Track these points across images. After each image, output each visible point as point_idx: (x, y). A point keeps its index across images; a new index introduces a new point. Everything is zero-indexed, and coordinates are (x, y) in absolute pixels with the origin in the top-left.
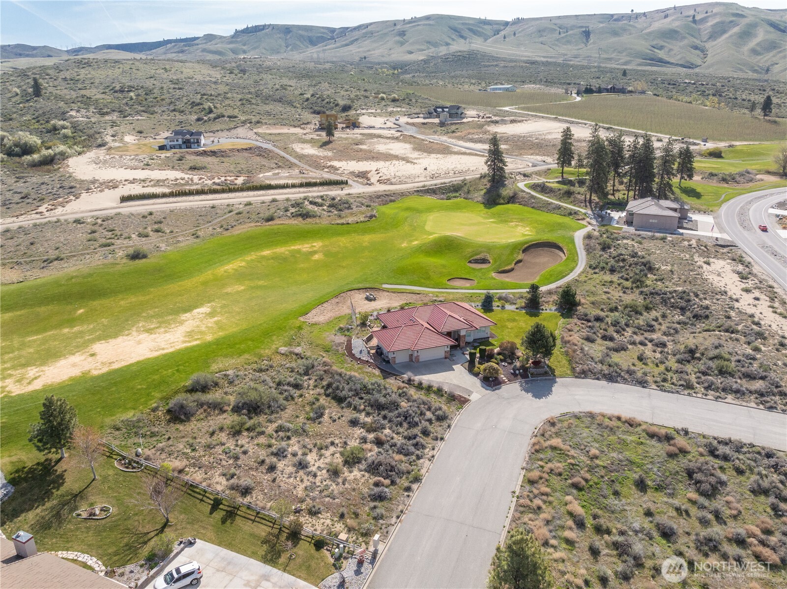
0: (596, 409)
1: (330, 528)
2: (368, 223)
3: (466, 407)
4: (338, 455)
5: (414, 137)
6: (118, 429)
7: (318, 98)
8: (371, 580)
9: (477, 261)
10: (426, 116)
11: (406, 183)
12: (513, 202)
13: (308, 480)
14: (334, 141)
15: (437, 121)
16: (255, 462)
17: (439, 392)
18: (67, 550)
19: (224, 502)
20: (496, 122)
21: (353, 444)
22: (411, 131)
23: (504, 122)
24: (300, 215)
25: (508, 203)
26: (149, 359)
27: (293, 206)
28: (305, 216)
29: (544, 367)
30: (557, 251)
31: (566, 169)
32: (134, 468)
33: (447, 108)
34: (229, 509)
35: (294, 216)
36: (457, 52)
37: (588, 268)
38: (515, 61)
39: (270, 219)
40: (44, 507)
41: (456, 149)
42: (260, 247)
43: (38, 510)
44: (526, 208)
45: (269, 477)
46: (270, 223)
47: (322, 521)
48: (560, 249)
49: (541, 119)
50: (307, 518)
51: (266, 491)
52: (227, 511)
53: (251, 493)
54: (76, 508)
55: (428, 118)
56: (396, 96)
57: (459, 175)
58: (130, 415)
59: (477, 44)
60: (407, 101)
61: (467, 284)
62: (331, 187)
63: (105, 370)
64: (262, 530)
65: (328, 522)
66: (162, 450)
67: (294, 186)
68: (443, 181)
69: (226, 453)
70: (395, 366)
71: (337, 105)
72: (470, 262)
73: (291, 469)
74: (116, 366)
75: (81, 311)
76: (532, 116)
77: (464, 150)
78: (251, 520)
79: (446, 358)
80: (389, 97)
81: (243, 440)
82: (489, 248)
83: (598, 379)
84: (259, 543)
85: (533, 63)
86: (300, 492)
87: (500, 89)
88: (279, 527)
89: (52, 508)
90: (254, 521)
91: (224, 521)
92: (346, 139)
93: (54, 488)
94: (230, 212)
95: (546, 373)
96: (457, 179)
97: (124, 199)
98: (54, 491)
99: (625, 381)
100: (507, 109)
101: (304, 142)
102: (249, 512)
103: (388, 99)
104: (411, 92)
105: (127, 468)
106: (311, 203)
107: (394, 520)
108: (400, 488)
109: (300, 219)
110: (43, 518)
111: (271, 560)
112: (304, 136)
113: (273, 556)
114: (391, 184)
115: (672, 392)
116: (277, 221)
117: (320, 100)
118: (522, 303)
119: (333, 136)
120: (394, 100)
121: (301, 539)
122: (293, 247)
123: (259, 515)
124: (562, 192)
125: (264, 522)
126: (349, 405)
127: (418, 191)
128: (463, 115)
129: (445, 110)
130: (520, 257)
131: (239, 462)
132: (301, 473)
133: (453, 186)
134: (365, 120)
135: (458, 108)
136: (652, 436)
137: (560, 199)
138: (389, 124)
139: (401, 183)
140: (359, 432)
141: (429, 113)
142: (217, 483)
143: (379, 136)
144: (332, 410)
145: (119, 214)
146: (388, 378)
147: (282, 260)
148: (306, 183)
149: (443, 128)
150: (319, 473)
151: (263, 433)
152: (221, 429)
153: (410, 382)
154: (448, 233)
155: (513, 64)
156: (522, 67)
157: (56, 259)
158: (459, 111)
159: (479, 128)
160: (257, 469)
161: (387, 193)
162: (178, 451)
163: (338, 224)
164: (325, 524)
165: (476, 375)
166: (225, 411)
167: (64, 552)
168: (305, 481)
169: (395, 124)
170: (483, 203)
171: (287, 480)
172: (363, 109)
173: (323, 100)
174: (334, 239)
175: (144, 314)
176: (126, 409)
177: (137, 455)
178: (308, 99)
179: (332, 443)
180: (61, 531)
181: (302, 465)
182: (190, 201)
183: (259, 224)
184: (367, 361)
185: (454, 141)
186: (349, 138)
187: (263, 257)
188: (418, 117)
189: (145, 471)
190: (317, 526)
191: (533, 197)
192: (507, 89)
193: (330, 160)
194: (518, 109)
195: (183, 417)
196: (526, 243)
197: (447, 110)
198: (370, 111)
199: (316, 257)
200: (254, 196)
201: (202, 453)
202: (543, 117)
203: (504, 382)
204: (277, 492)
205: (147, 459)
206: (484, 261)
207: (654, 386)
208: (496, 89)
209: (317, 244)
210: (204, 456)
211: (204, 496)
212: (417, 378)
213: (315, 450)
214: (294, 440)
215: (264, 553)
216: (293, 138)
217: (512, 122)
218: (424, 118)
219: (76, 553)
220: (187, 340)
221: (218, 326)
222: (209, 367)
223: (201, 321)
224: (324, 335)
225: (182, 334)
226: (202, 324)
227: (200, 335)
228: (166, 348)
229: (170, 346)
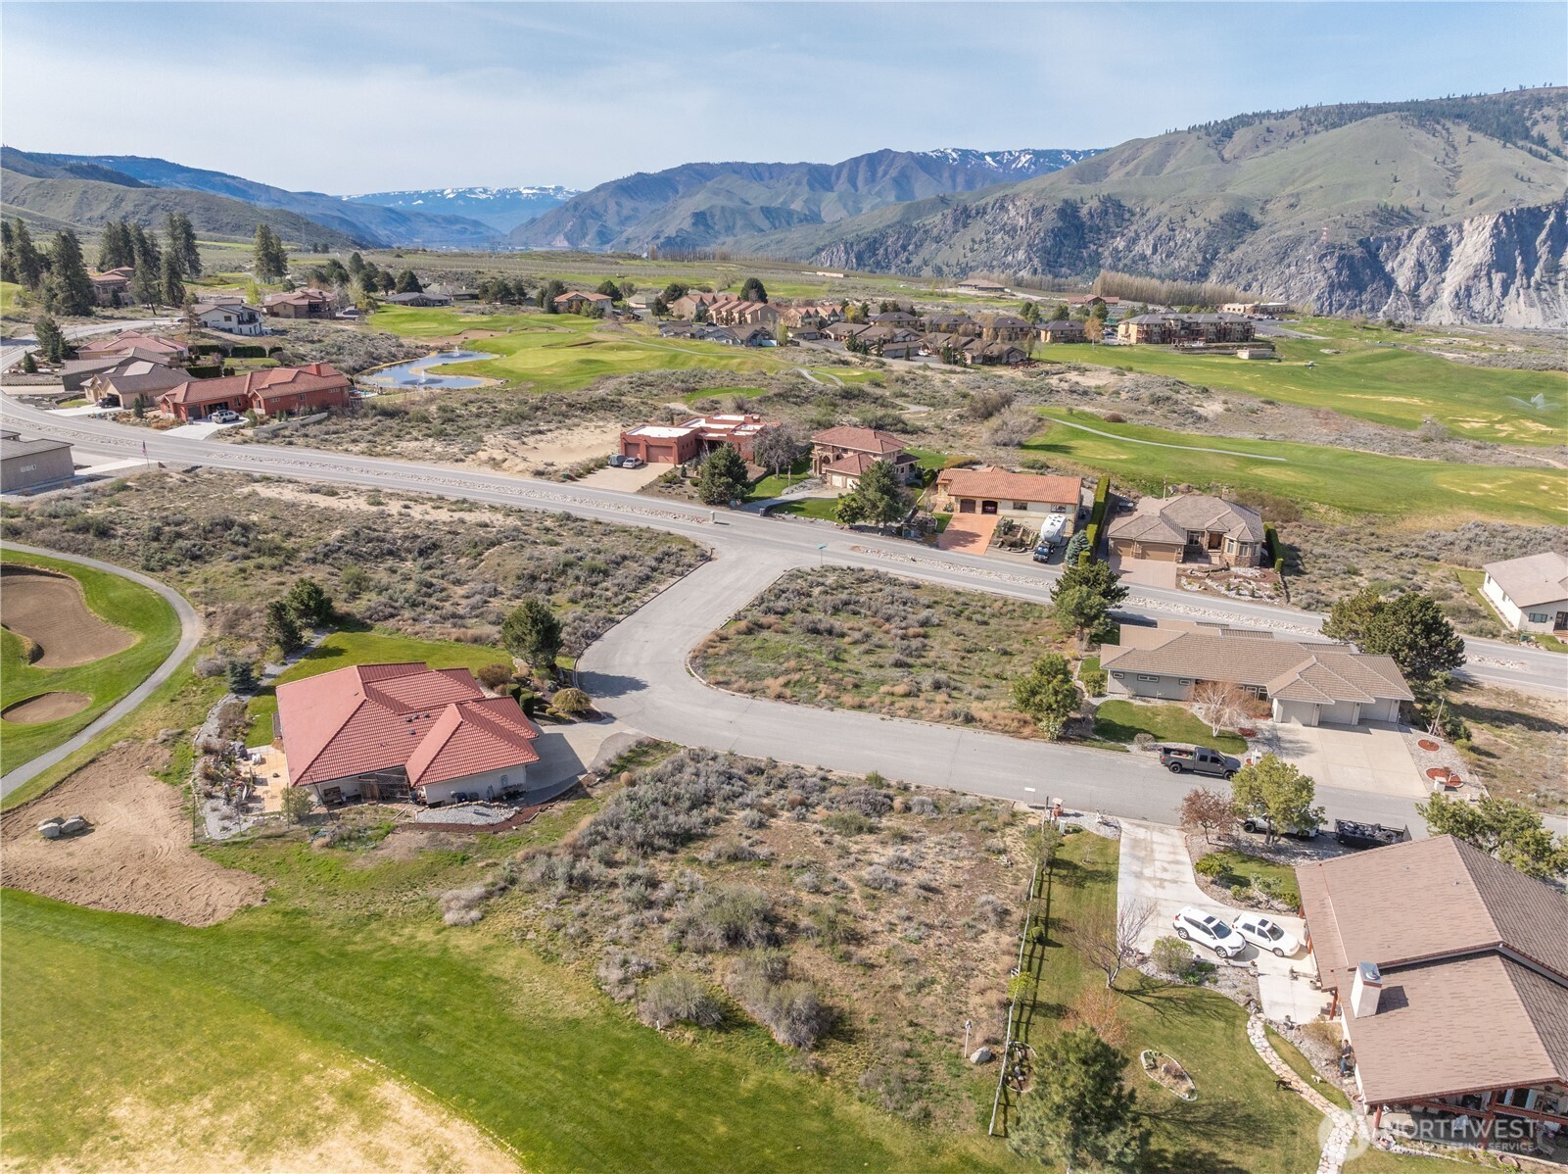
3: (670, 740)
4: (854, 838)
13: (934, 858)
16: (926, 905)
18: (1267, 1067)
32: (1025, 1058)
40: (1216, 1150)
43: (1229, 1156)
52: (1047, 927)
54: (1179, 1103)
64: (1058, 890)
65: (1008, 839)
69: (921, 938)
73: (919, 872)
81: (871, 926)
84: (1084, 891)
86: (966, 862)
88: (1046, 876)
89: (1207, 1136)
90: (1049, 900)
93: (1165, 1159)
98: (1169, 1156)
102: (1034, 906)
110: (1238, 1140)
111: (1106, 876)
113: (1098, 876)
123: (1036, 895)
125: (1045, 890)
131: (937, 921)
140: (782, 821)
150: (911, 850)
164: (1014, 841)
165: (570, 721)
167: (1273, 1067)
168: (938, 860)
171: (947, 874)
177: (989, 1058)
180: (1241, 1097)
190: (1022, 847)
204: (980, 881)
211: (1031, 956)
215: (1101, 884)
219: (1262, 1054)
220: (357, 1122)
221: (217, 1082)
222: (574, 1023)
223: (134, 1150)
224: (370, 867)
225: (275, 1162)
226: (179, 1135)
227: (309, 1103)
228: (430, 1152)
229: (415, 1148)
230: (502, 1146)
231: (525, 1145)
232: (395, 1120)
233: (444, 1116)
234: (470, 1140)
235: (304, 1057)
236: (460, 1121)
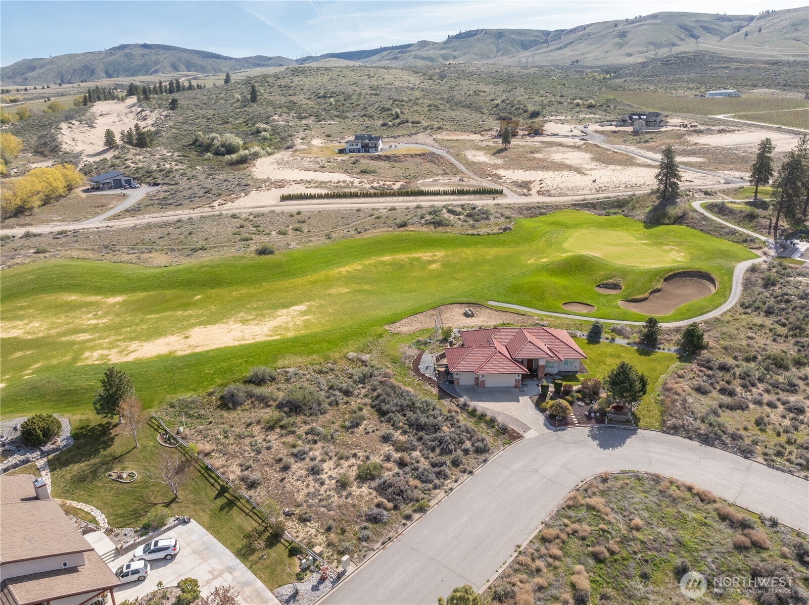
0: (665, 472)
1: (312, 538)
2: (501, 235)
3: (517, 444)
4: (355, 468)
5: (598, 147)
6: (173, 406)
7: (508, 104)
8: (325, 600)
9: (607, 286)
10: (619, 123)
11: (566, 195)
12: (680, 223)
13: (314, 487)
14: (510, 148)
15: (630, 129)
16: (273, 458)
17: (492, 422)
18: (87, 503)
19: (230, 491)
20: (701, 132)
21: (376, 459)
22: (598, 140)
23: (709, 132)
24: (433, 223)
25: (674, 223)
26: (228, 347)
27: (430, 214)
28: (438, 224)
29: (627, 414)
30: (707, 283)
31: (761, 188)
32: (170, 443)
33: (644, 115)
34: (231, 498)
35: (428, 223)
36: (681, 53)
37: (738, 307)
38: (752, 62)
39: (404, 225)
40: (88, 463)
41: (642, 160)
42: (382, 252)
43: (83, 465)
44: (693, 230)
45: (279, 476)
46: (402, 229)
47: (308, 529)
48: (712, 281)
49: (760, 129)
50: (295, 523)
51: (270, 488)
52: (229, 500)
53: (256, 487)
54: (111, 469)
55: (621, 126)
56: (593, 102)
57: (630, 189)
58: (187, 396)
59: (708, 44)
60: (604, 107)
61: (585, 310)
62: (483, 196)
63: (188, 352)
64: (250, 525)
65: (313, 532)
66: (201, 432)
67: (445, 193)
68: (607, 195)
69: (252, 446)
70: (457, 387)
71: (526, 111)
72: (599, 286)
73: (303, 472)
74: (198, 350)
75: (199, 297)
76: (749, 125)
77: (649, 162)
78: (245, 513)
79: (516, 387)
80: (586, 103)
81: (272, 437)
82: (624, 273)
83: (690, 438)
84: (242, 536)
85: (775, 63)
86: (301, 497)
87: (721, 94)
88: (266, 525)
89: (94, 465)
90: (247, 514)
91: (222, 509)
92: (523, 147)
93: (102, 448)
94: (371, 216)
95: (628, 422)
96: (624, 194)
97: (284, 198)
98: (101, 450)
99: (724, 446)
100: (721, 117)
101: (479, 148)
102: (246, 505)
103: (583, 105)
104: (612, 98)
105: (165, 442)
106: (449, 211)
107: (378, 545)
108: (401, 514)
109: (432, 227)
110: (83, 471)
111: (244, 555)
112: (480, 143)
113: (247, 551)
114: (550, 196)
115: (783, 471)
116: (409, 228)
117: (510, 105)
118: (636, 338)
119: (510, 143)
120: (590, 106)
121: (280, 542)
122: (414, 255)
123: (254, 510)
124: (743, 214)
125: (255, 517)
126: (389, 420)
127: (575, 205)
128: (662, 124)
129: (642, 117)
130: (659, 286)
131: (259, 457)
132: (311, 478)
133: (618, 201)
134: (550, 127)
135: (658, 115)
136: (724, 517)
137: (738, 223)
138: (576, 132)
139: (560, 195)
140: (387, 448)
141: (623, 121)
142: (232, 472)
143: (561, 145)
144: (371, 422)
145: (273, 212)
146: (443, 398)
147: (399, 266)
148: (458, 191)
149: (635, 138)
150: (327, 482)
151: (293, 433)
152: (258, 422)
153: (464, 407)
154: (584, 253)
155: (748, 66)
156: (759, 68)
157: (201, 249)
158: (658, 119)
159: (678, 138)
160: (272, 466)
161: (540, 205)
162: (212, 436)
163: (468, 235)
164: (309, 533)
165: (542, 411)
166: (269, 406)
167: (84, 504)
168: (311, 487)
169: (582, 132)
170: (645, 222)
171: (294, 483)
172: (552, 116)
173: (512, 107)
174: (459, 250)
175: (248, 306)
176: (188, 390)
177: (178, 433)
178: (497, 105)
179: (355, 455)
180: (91, 486)
181: (315, 471)
182: (342, 204)
183: (391, 229)
184: (430, 378)
185: (641, 151)
186: (527, 146)
187: (382, 263)
188: (611, 125)
189: (179, 448)
190: (300, 534)
191: (705, 218)
192: (730, 95)
193: (498, 167)
194: (735, 117)
195: (230, 405)
196: (671, 270)
197: (645, 117)
198: (559, 118)
199: (434, 266)
200: (403, 202)
201: (232, 441)
202: (762, 127)
203: (573, 424)
204: (280, 492)
205: (184, 438)
206: (615, 286)
207: (760, 459)
208: (716, 94)
209: (440, 254)
210: (232, 444)
211: (216, 481)
212: (473, 404)
213: (335, 459)
214: (320, 444)
215: (240, 546)
216: (468, 144)
217: (720, 132)
218: (617, 126)
219: (92, 507)
220: (270, 334)
222: (275, 361)
227: (284, 331)
229: (252, 338)
230: (238, 345)
231: (235, 347)
232: (265, 337)
233: (257, 341)
234: (245, 342)
235: (303, 332)
236: (253, 342)
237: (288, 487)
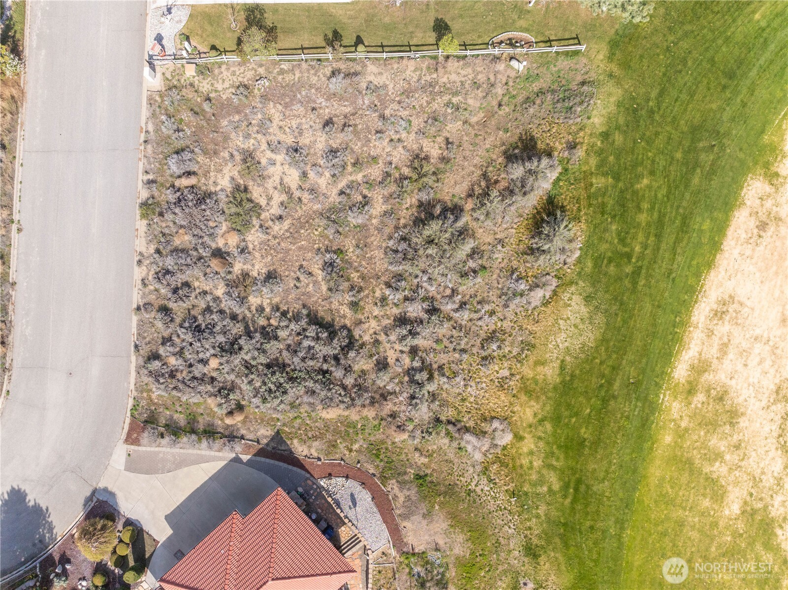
1: (214, 79)
4: (263, 202)
6: (583, 83)
13: (275, 135)
16: (356, 125)
21: (254, 237)
26: (710, 265)
45: (326, 113)
47: (227, 85)
50: (245, 80)
51: (313, 91)
52: (341, 46)
64: (286, 42)
65: (220, 87)
73: (305, 140)
78: (306, 48)
81: (399, 156)
84: (279, 26)
86: (273, 111)
91: (337, 34)
107: (151, 128)
111: (253, 11)
113: (254, 17)
125: (290, 52)
140: (258, 268)
146: (273, 438)
150: (269, 154)
160: (345, 117)
164: (220, 81)
168: (277, 131)
171: (298, 121)
177: (515, 60)
190: (229, 75)
201: (435, 106)
203: (79, 528)
204: (299, 96)
210: (428, 103)
214: (334, 197)
215: (266, 15)
220: (706, 375)
221: (700, 473)
222: (588, 299)
223: (755, 478)
224: (461, 538)
225: (741, 400)
226: (740, 464)
227: (701, 410)
228: (715, 322)
229: (715, 332)
230: (702, 287)
231: (698, 275)
232: (700, 354)
233: (691, 329)
234: (703, 305)
235: (668, 439)
236: (693, 318)
237: (298, 109)
